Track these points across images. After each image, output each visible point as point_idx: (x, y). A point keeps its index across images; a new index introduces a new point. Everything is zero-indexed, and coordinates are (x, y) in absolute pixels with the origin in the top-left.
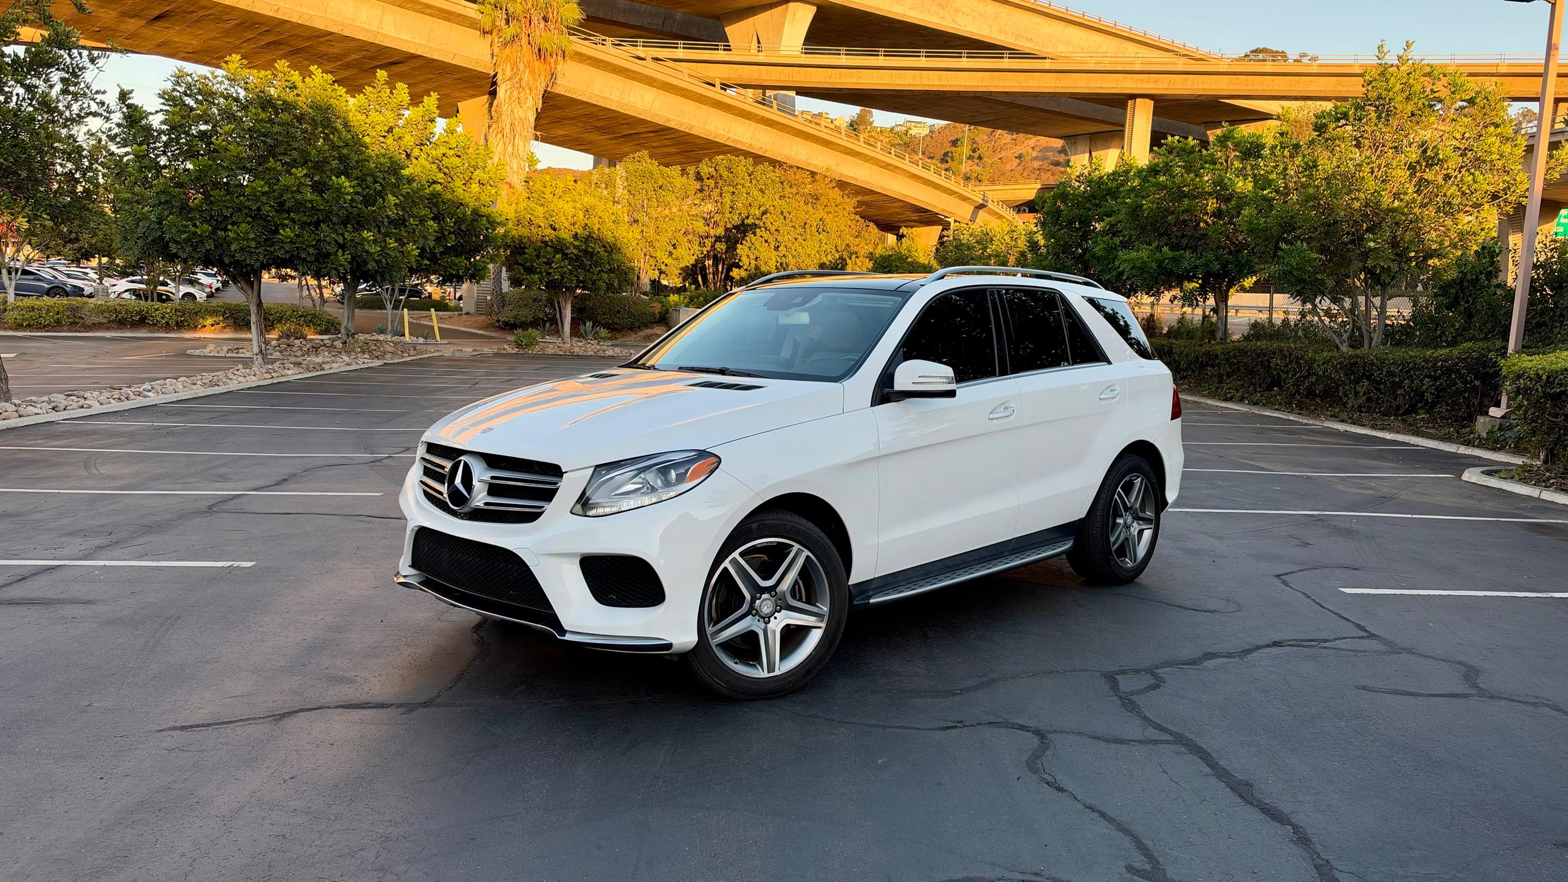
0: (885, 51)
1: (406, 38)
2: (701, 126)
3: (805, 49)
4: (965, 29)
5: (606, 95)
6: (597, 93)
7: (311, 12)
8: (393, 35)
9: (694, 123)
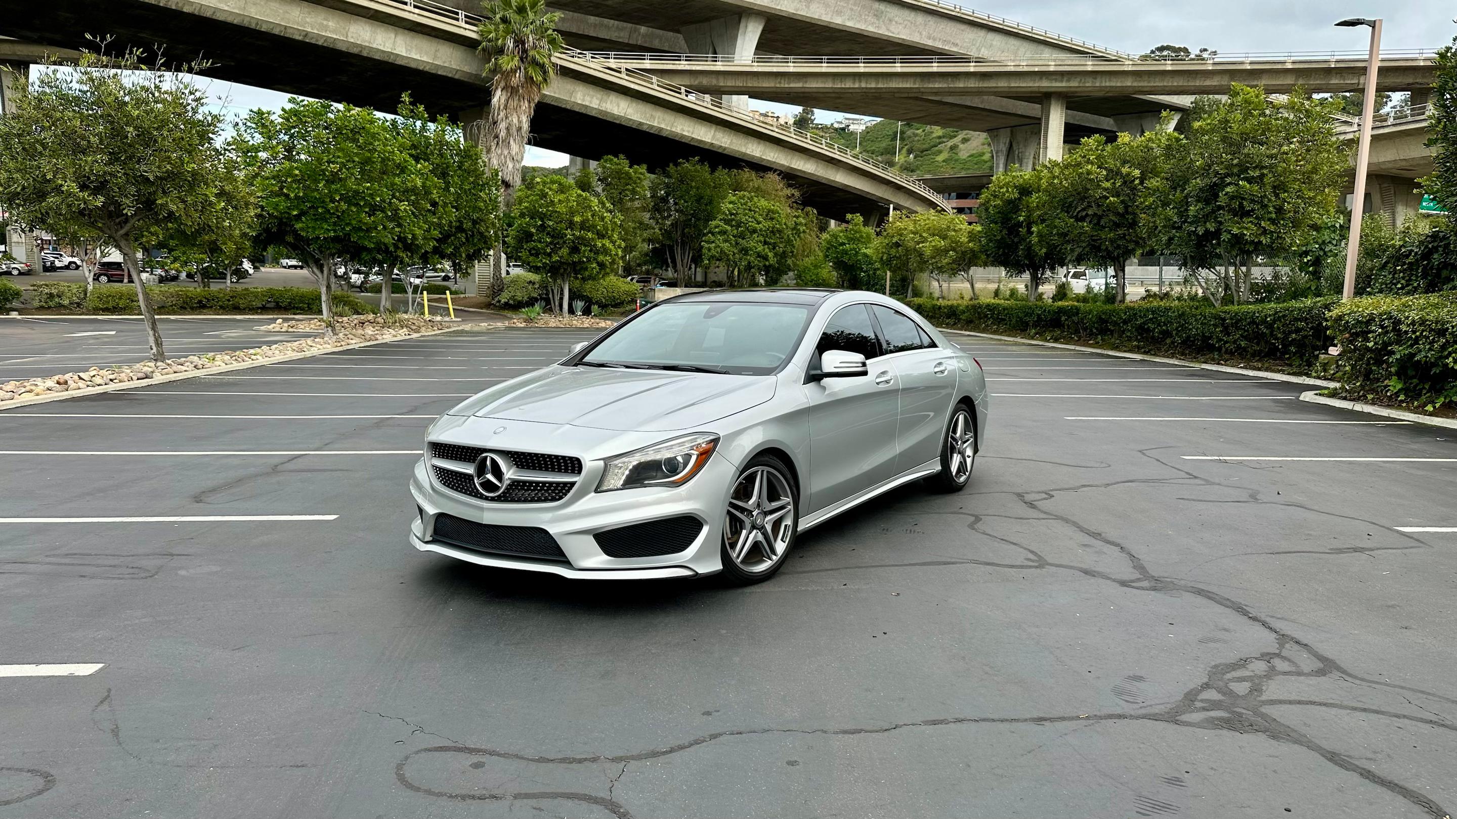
0: (828, 59)
1: (415, 57)
2: (669, 128)
3: (758, 58)
4: (897, 36)
5: (587, 103)
6: (579, 102)
7: (335, 37)
8: (405, 55)
9: (663, 126)
